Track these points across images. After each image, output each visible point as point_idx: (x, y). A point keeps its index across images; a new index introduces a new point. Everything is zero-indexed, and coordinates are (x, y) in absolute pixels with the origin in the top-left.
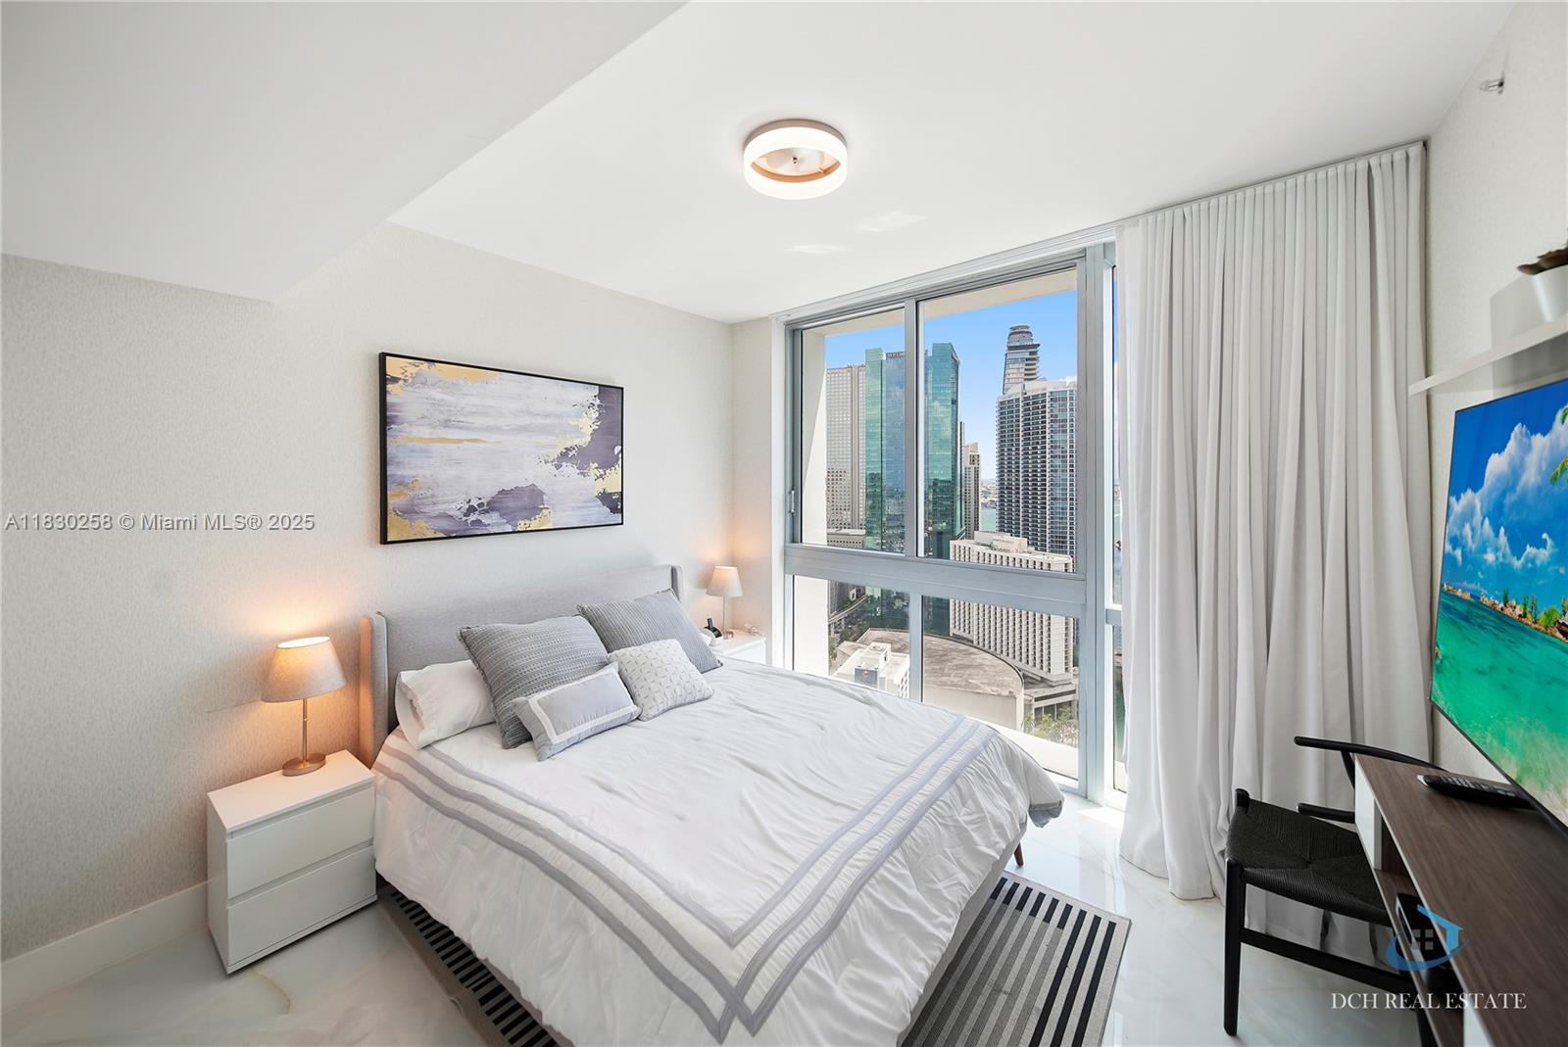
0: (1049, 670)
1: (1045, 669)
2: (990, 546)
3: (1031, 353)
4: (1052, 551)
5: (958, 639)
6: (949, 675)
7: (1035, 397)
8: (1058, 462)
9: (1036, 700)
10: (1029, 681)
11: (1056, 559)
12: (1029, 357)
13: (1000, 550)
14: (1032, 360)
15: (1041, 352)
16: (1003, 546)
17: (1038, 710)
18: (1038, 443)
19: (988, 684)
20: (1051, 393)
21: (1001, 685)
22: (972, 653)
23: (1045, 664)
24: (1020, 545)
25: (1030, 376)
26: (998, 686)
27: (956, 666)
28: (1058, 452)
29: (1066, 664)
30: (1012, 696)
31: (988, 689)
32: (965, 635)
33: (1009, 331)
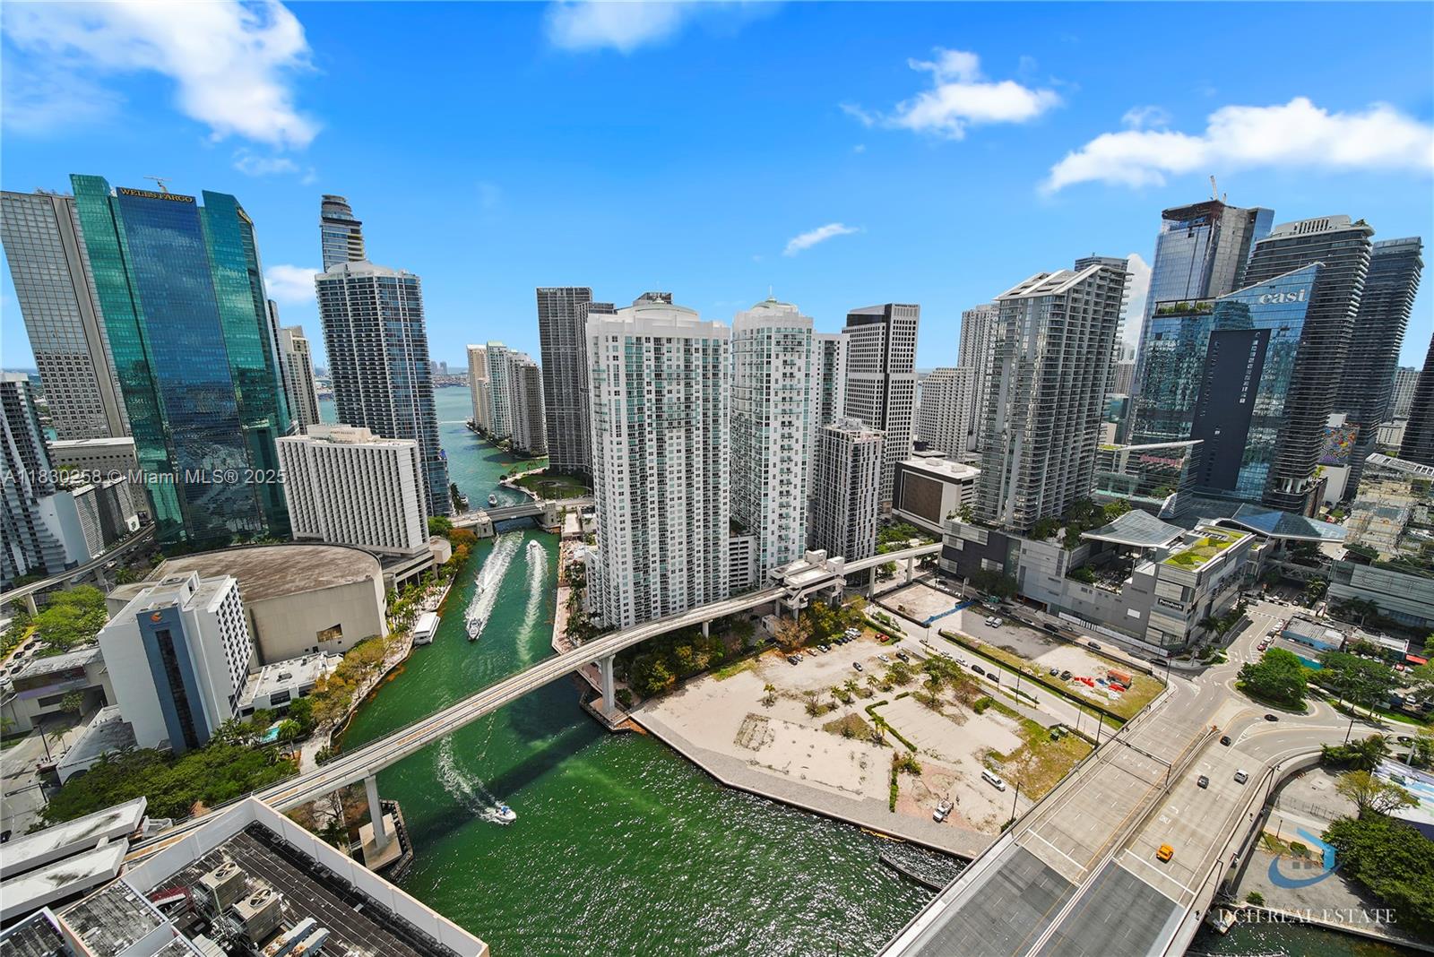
0: (408, 546)
1: (404, 545)
2: (328, 439)
3: (353, 231)
4: (401, 438)
5: (304, 541)
6: (293, 581)
7: (360, 280)
8: (395, 351)
9: (398, 575)
10: (386, 561)
11: (401, 444)
12: (350, 234)
13: (341, 442)
14: (355, 237)
15: (364, 230)
16: (343, 437)
17: (401, 584)
18: (371, 330)
19: (342, 577)
20: (379, 278)
21: (357, 573)
22: (322, 552)
23: (403, 541)
24: (362, 435)
25: (356, 256)
26: (352, 575)
27: (302, 569)
28: (394, 340)
29: (423, 536)
30: (370, 580)
31: (342, 581)
32: (314, 535)
33: (321, 199)
